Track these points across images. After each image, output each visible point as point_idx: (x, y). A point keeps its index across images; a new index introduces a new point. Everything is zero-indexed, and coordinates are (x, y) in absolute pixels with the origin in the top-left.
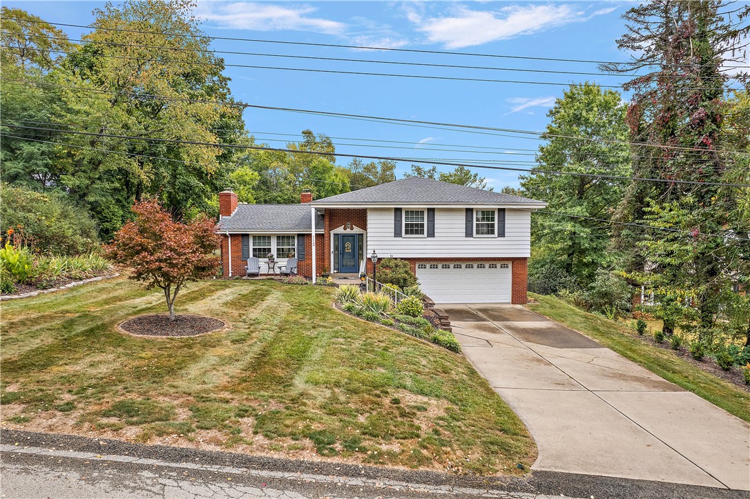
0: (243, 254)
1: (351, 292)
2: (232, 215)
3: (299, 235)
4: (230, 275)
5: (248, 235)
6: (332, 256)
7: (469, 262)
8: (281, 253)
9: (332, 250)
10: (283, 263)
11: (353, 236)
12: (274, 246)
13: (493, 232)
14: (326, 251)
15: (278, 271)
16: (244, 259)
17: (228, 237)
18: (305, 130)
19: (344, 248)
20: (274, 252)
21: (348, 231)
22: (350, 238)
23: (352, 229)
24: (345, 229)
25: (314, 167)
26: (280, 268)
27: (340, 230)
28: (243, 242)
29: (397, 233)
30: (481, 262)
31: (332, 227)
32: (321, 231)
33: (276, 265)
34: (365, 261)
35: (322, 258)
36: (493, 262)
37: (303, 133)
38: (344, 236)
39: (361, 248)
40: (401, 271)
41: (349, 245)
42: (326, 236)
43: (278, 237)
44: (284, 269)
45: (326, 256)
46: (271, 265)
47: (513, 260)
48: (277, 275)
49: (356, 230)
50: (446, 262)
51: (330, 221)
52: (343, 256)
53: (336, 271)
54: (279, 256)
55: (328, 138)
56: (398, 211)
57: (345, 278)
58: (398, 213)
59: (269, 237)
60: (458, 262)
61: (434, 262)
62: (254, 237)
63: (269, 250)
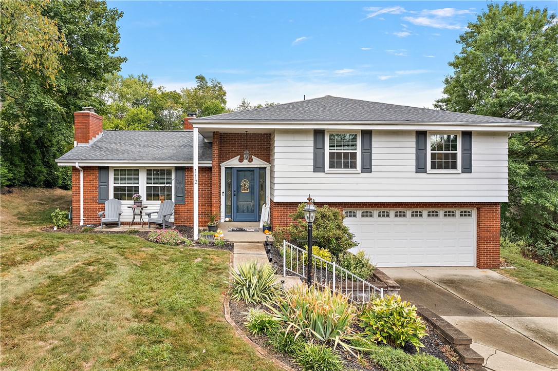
0: (100, 194)
1: (260, 278)
2: (91, 142)
3: (177, 169)
4: (82, 223)
5: (107, 168)
6: (223, 198)
7: (417, 208)
8: (152, 194)
9: (223, 189)
10: (154, 208)
11: (251, 170)
12: (142, 183)
13: (454, 166)
14: (215, 191)
15: (146, 219)
16: (101, 202)
17: (79, 171)
18: (198, 75)
19: (239, 187)
20: (143, 193)
21: (246, 163)
22: (248, 174)
23: (250, 160)
24: (241, 160)
25: (207, 108)
26: (149, 215)
27: (234, 162)
28: (100, 177)
29: (318, 167)
30: (433, 208)
31: (223, 158)
32: (208, 164)
33: (145, 211)
34: (268, 205)
35: (208, 201)
36: (449, 208)
37: (197, 78)
38: (240, 170)
39: (262, 187)
40: (331, 225)
41: (245, 183)
42: (215, 170)
43: (149, 172)
44: (154, 217)
45: (214, 198)
46: (138, 211)
47: (479, 206)
48: (145, 223)
49: (257, 162)
50: (384, 208)
51: (220, 150)
52: (238, 199)
53: (227, 219)
54: (149, 197)
55: (219, 83)
56: (319, 134)
57: (241, 230)
58: (319, 137)
59: (136, 171)
60: (400, 208)
61: (367, 208)
62: (117, 171)
63: (136, 189)
